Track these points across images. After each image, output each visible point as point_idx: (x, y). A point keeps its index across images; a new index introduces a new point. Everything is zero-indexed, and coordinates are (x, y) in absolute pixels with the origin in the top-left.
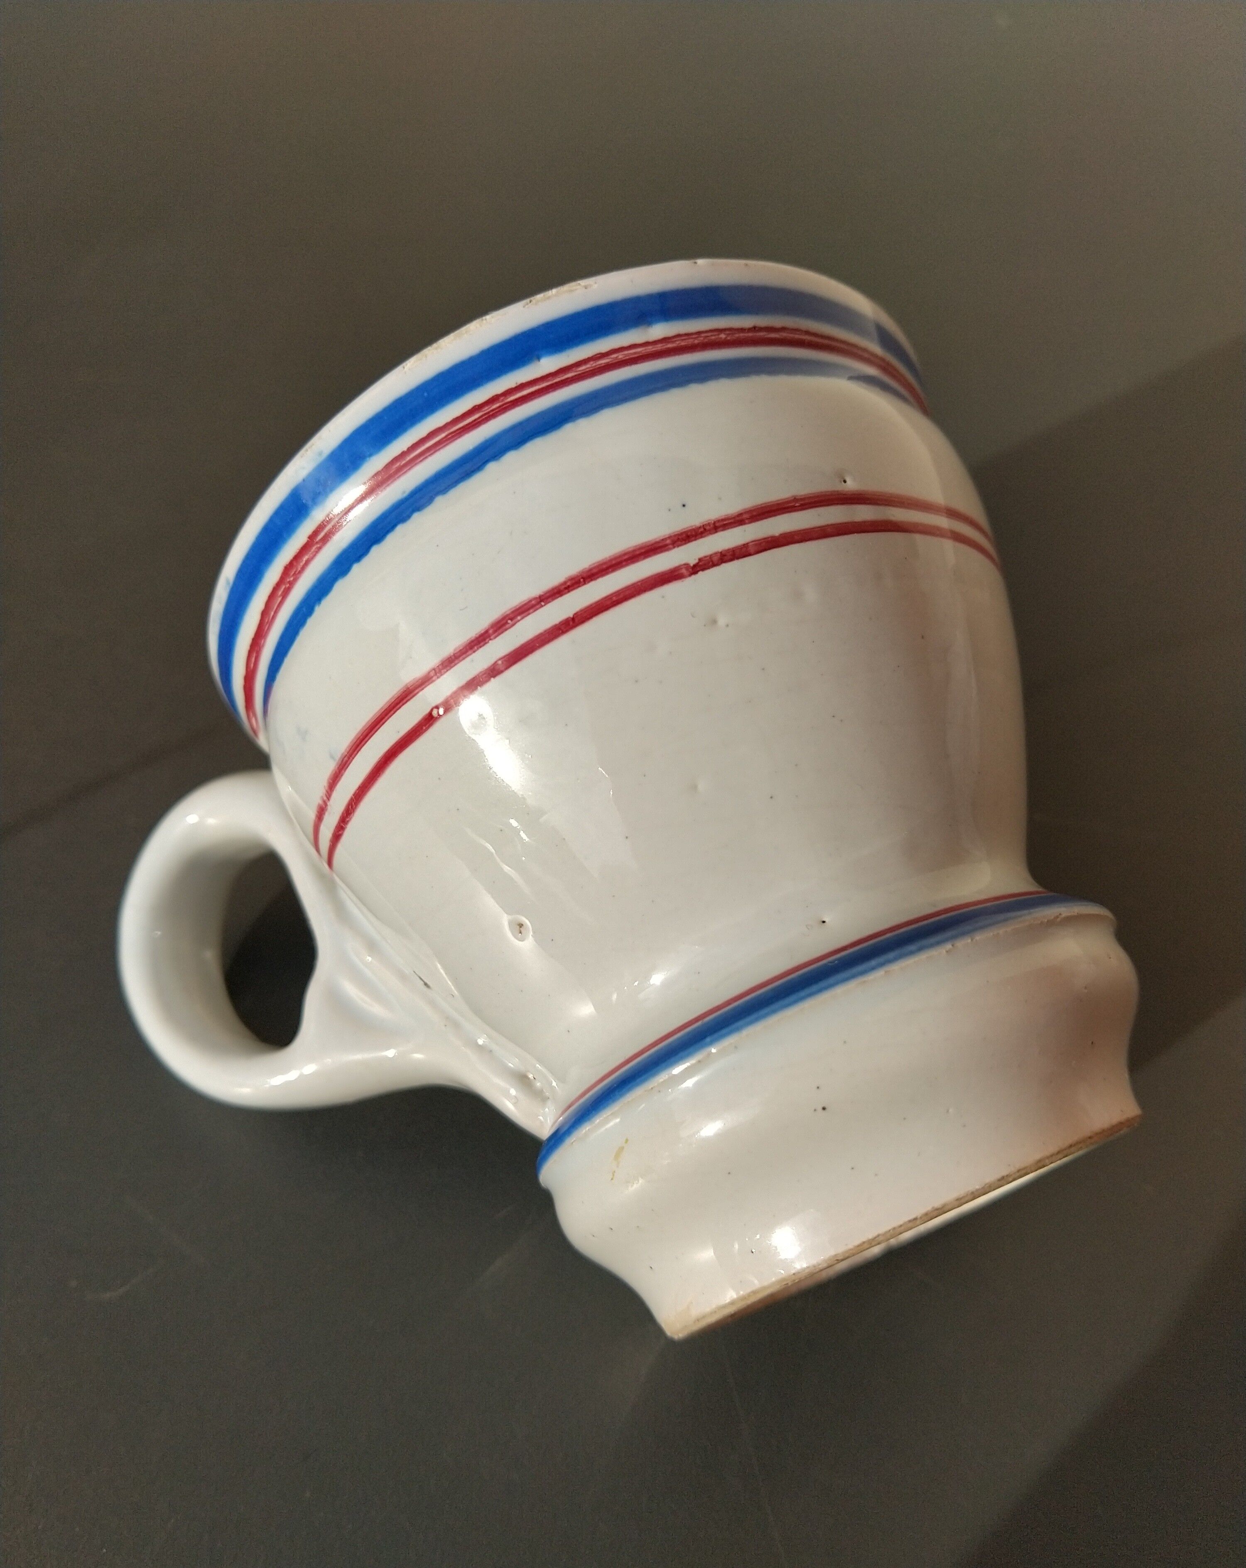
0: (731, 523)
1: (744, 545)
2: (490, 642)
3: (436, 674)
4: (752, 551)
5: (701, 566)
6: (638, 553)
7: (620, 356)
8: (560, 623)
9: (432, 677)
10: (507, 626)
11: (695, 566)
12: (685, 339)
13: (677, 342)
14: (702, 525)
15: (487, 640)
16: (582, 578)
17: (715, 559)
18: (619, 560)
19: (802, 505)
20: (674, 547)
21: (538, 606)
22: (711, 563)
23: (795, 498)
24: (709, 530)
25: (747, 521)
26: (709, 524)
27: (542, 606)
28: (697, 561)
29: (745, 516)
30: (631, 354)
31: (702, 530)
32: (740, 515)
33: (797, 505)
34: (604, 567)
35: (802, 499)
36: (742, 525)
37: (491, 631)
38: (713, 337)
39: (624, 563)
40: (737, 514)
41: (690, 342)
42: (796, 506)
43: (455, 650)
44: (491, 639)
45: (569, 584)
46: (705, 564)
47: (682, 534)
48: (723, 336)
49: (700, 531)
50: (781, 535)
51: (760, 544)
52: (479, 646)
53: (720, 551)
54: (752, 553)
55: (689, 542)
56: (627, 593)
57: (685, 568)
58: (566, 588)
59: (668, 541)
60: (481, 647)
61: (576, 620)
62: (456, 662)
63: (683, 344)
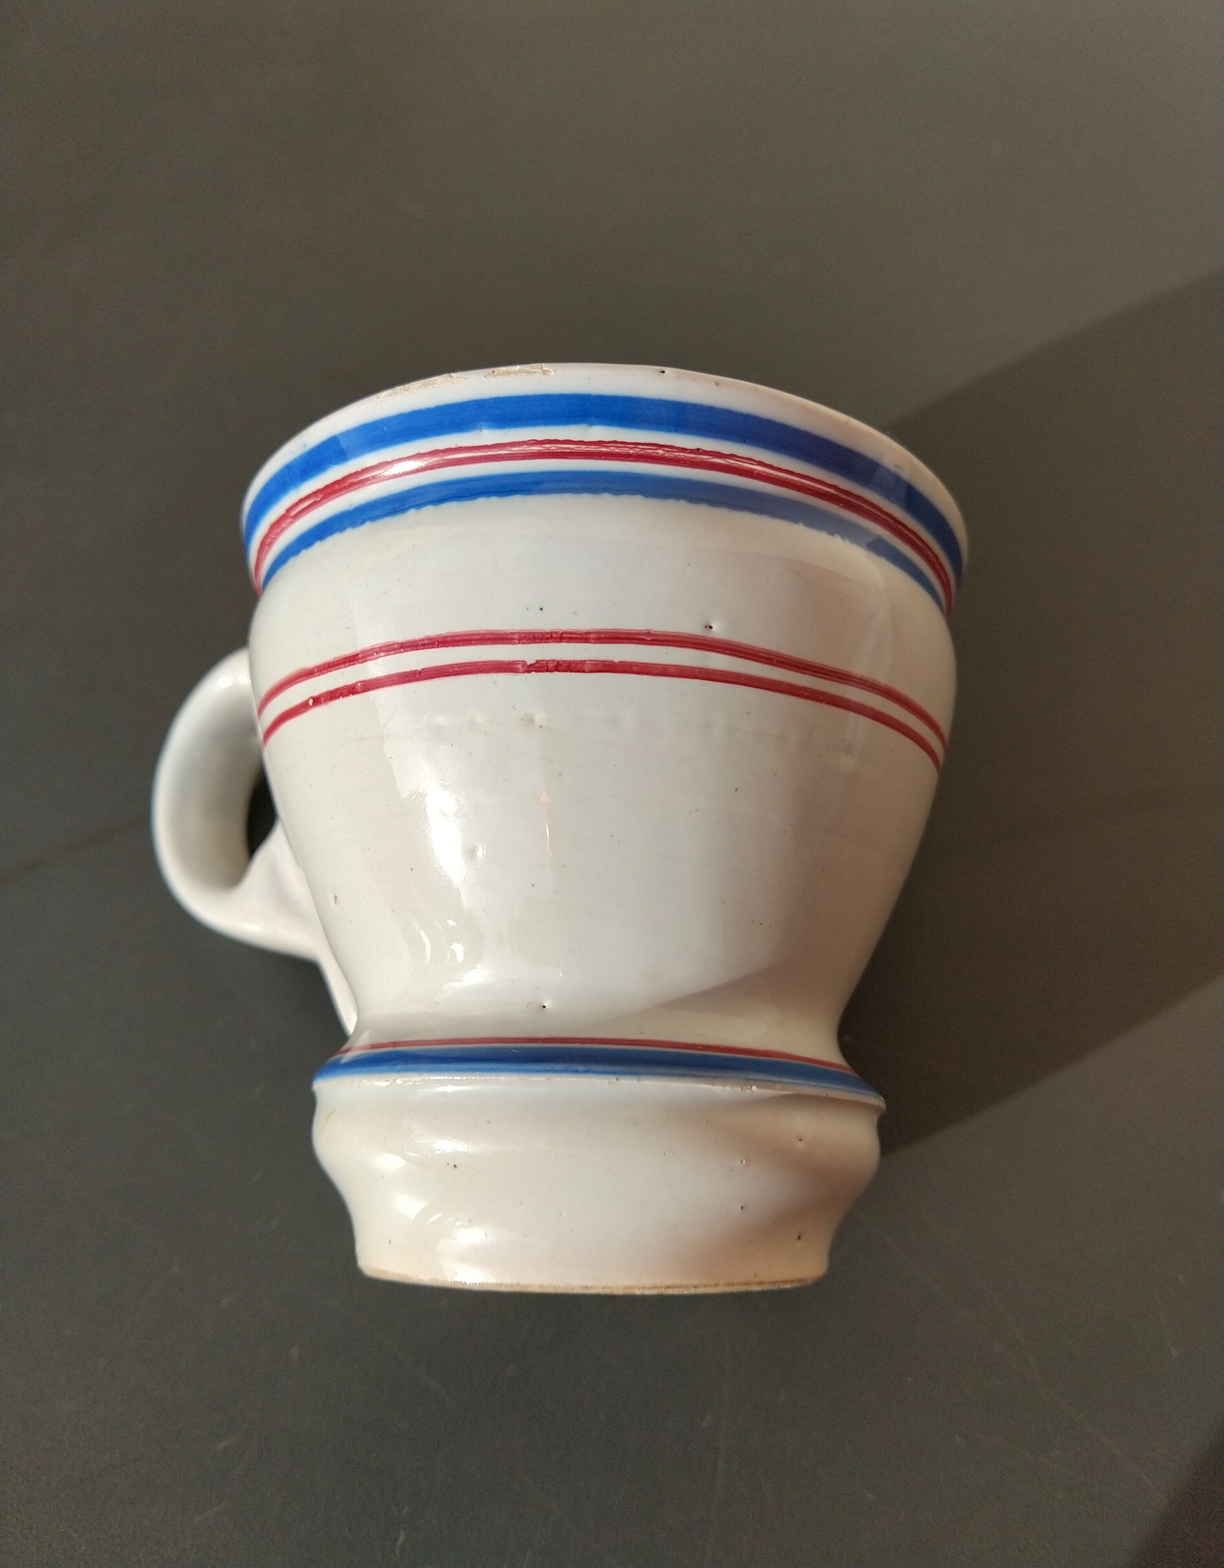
0: (577, 638)
1: (581, 661)
2: (358, 664)
3: (318, 672)
4: (586, 670)
5: (536, 667)
6: (488, 637)
7: (553, 447)
8: (409, 672)
9: (315, 673)
10: (373, 657)
11: (531, 665)
12: (619, 447)
13: (612, 448)
14: (550, 631)
15: (356, 662)
16: (438, 641)
17: (551, 665)
18: (470, 637)
19: (653, 640)
20: (519, 643)
21: (398, 651)
22: (546, 667)
23: (649, 632)
24: (555, 639)
25: (592, 641)
26: (557, 633)
27: (401, 652)
28: (534, 662)
29: (592, 636)
30: (564, 448)
31: (549, 636)
32: (588, 633)
33: (648, 639)
34: (457, 639)
35: (655, 635)
36: (586, 642)
37: (360, 656)
38: (650, 451)
39: (473, 642)
40: (585, 631)
41: (625, 450)
42: (646, 640)
43: (334, 659)
44: (358, 663)
45: (426, 642)
46: (540, 667)
47: (530, 633)
48: (661, 452)
49: (547, 636)
50: (620, 662)
51: (597, 664)
52: (349, 664)
53: (558, 660)
54: (586, 671)
55: (534, 643)
56: (468, 668)
57: (522, 664)
58: (422, 645)
59: (516, 636)
60: (351, 665)
61: (422, 674)
62: (332, 669)
63: (617, 450)
